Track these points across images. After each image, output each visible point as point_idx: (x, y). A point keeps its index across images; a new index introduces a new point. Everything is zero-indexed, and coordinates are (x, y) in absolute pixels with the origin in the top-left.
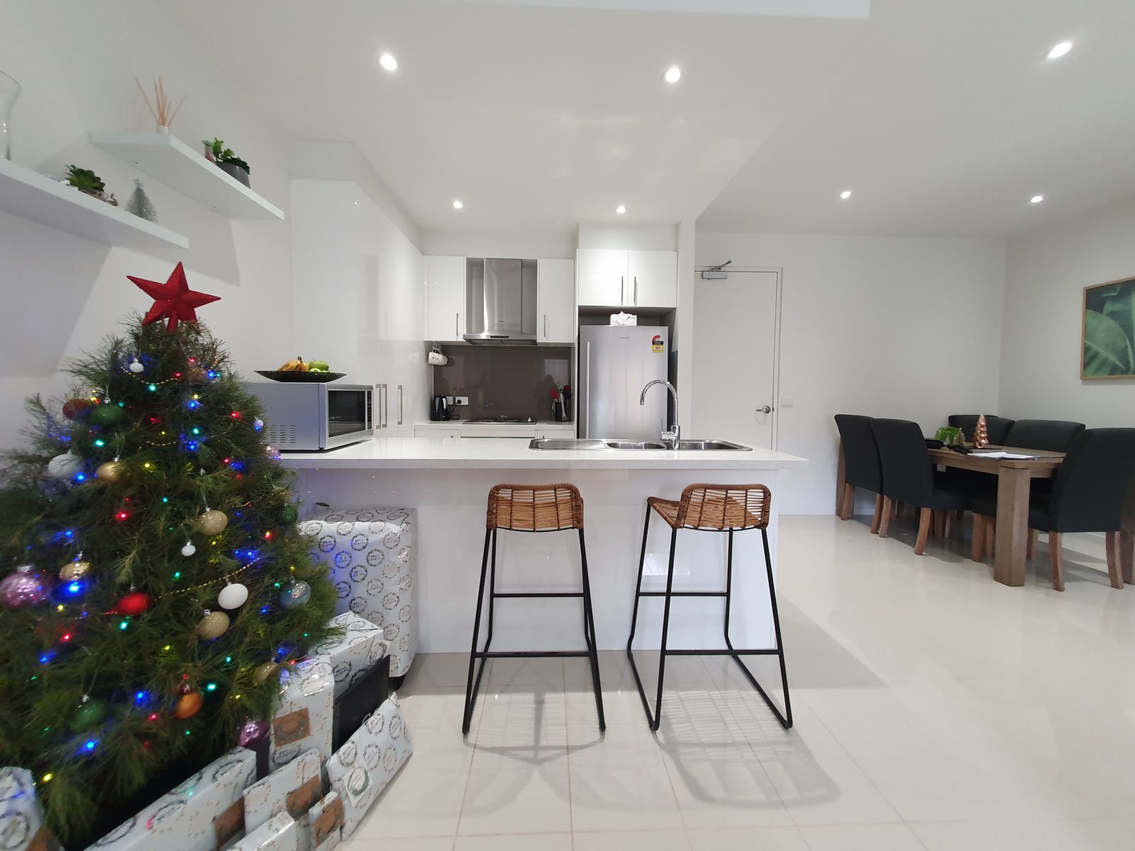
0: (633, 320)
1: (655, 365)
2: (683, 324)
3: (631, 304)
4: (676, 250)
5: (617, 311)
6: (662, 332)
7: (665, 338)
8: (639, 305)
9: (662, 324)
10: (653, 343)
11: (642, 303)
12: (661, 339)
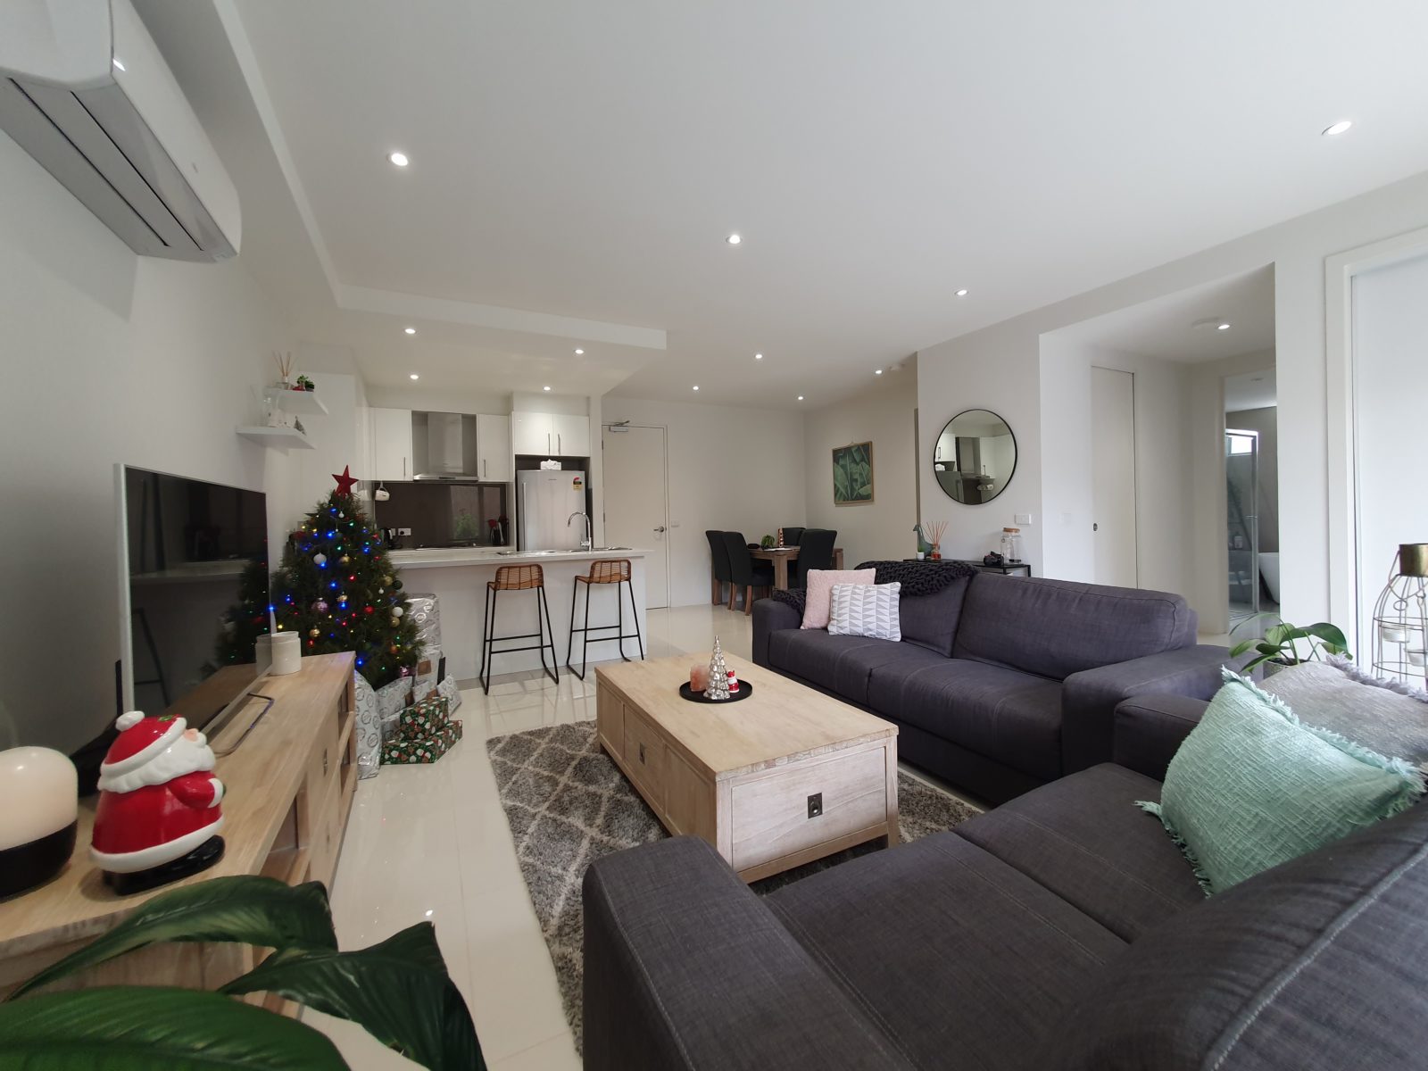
0: (558, 466)
1: (575, 499)
2: (595, 468)
3: (557, 454)
4: (589, 415)
5: (546, 458)
6: (580, 475)
7: (583, 480)
8: (562, 455)
9: (580, 469)
10: (574, 483)
11: (564, 454)
12: (579, 480)
